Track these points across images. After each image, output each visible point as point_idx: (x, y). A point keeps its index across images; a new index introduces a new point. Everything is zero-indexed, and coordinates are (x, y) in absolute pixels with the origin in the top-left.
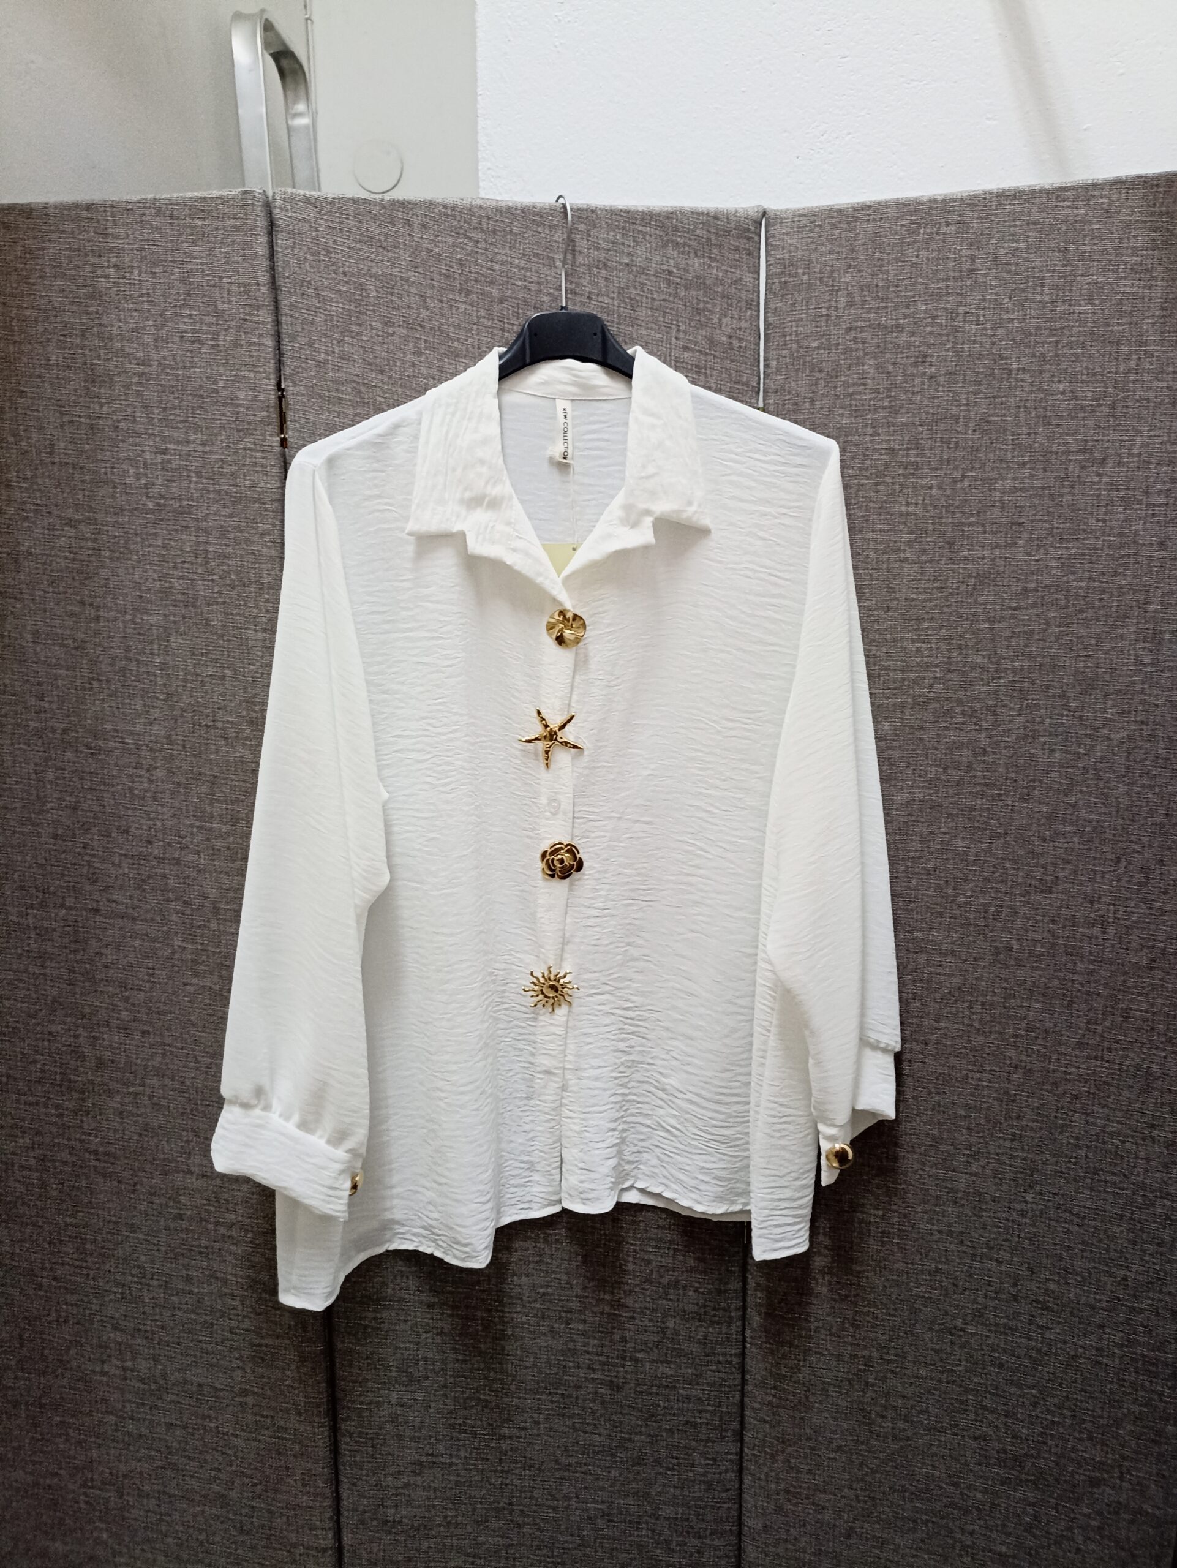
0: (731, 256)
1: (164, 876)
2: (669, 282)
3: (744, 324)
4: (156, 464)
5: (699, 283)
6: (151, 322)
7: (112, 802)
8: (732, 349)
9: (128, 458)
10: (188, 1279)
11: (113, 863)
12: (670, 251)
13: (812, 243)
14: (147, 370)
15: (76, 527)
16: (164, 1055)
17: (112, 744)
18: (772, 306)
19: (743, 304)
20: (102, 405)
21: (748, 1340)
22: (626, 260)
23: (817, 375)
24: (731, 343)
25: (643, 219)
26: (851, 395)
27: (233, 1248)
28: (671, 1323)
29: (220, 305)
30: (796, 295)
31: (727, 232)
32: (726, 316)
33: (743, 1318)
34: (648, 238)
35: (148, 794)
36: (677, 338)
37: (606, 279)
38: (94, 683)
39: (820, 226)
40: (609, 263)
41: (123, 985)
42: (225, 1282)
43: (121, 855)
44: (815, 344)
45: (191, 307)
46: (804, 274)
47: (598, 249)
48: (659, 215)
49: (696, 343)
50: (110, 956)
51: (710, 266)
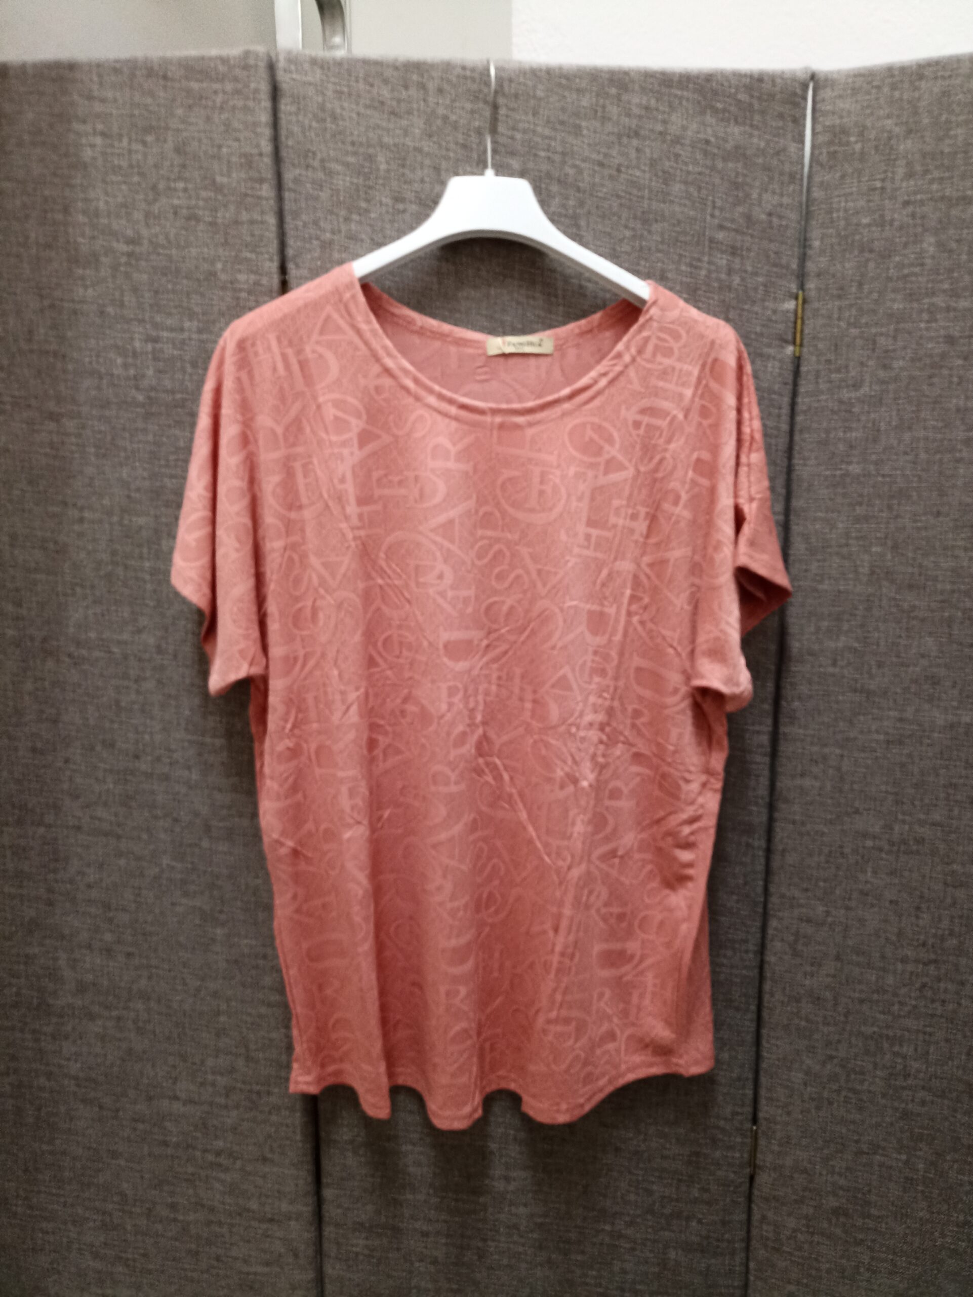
0: (774, 124)
1: (153, 792)
2: (705, 153)
3: (785, 200)
4: (147, 353)
5: (739, 153)
6: (141, 197)
7: (97, 714)
8: (771, 228)
9: (117, 347)
10: (173, 1207)
11: (97, 779)
12: (709, 119)
13: (868, 107)
14: (137, 250)
15: (58, 421)
16: (150, 978)
17: (97, 654)
18: (817, 179)
19: (786, 179)
20: (86, 287)
21: (753, 1272)
22: (659, 127)
23: (867, 255)
24: (770, 222)
25: (680, 82)
26: (906, 276)
27: (222, 1176)
28: (672, 1254)
29: (219, 179)
30: (846, 166)
31: (772, 96)
32: (766, 191)
33: (747, 1249)
34: (684, 103)
35: (136, 707)
36: (712, 216)
37: (638, 150)
38: (78, 590)
39: (878, 88)
40: (642, 132)
41: (107, 907)
42: (212, 1210)
43: (105, 770)
44: (865, 221)
45: (186, 180)
46: (856, 142)
47: (629, 115)
48: (698, 77)
49: (733, 221)
50: (92, 875)
51: (751, 136)
